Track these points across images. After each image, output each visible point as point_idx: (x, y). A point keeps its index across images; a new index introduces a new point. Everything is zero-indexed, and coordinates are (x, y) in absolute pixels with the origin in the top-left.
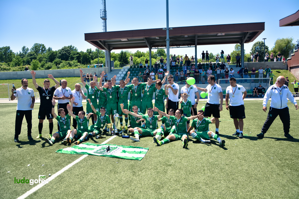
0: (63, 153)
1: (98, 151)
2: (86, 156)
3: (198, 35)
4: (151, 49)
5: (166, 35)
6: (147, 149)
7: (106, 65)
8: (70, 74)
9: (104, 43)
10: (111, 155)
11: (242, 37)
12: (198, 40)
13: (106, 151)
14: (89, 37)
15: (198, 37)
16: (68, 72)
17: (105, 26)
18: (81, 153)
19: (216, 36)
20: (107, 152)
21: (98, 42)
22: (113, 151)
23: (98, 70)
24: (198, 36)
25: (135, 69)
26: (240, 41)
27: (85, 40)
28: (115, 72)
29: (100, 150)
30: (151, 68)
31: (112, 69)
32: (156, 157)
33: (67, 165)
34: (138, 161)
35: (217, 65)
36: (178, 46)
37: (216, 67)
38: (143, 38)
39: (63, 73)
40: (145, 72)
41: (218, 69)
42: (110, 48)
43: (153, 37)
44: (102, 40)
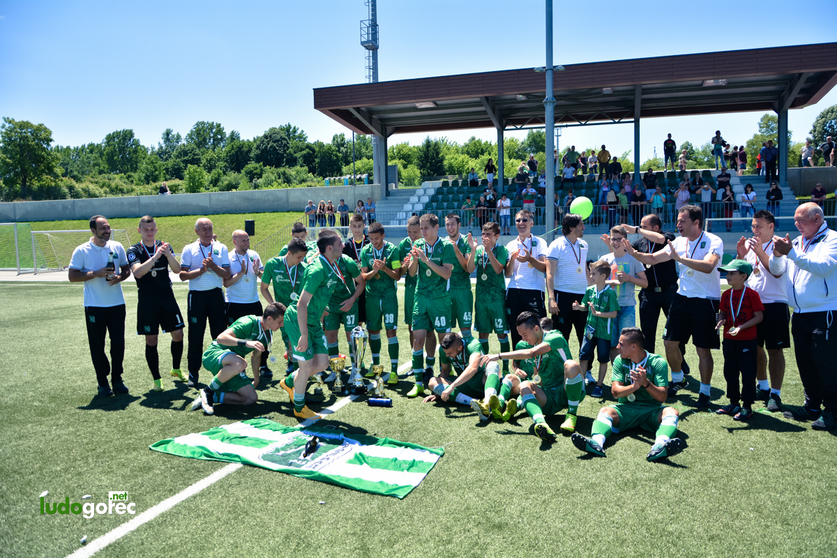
0: (168, 454)
1: (277, 450)
2: (233, 467)
3: (643, 86)
4: (504, 132)
5: (545, 88)
6: (437, 454)
7: (375, 178)
8: (276, 203)
9: (369, 114)
10: (312, 472)
11: (782, 91)
12: (644, 101)
13: (304, 452)
14: (327, 100)
15: (643, 94)
16: (270, 197)
17: (375, 68)
18: (224, 455)
19: (700, 87)
20: (305, 456)
21: (351, 114)
22: (324, 455)
23: (352, 192)
24: (643, 89)
25: (455, 188)
26: (776, 104)
27: (315, 108)
28: (398, 197)
29: (288, 446)
30: (504, 185)
31: (390, 189)
32: (460, 487)
33: (159, 499)
34: (395, 500)
35: (701, 176)
36: (583, 120)
37: (697, 181)
38: (478, 99)
39: (258, 200)
40: (482, 198)
41: (706, 189)
42: (386, 129)
43: (509, 95)
44: (363, 106)
